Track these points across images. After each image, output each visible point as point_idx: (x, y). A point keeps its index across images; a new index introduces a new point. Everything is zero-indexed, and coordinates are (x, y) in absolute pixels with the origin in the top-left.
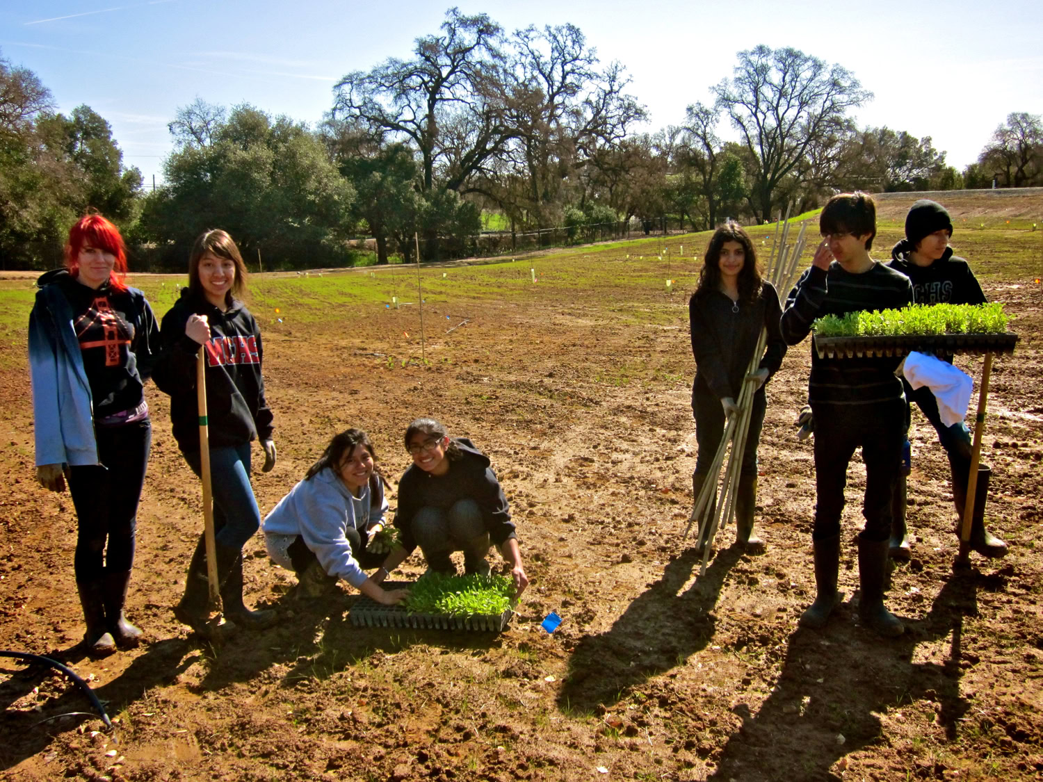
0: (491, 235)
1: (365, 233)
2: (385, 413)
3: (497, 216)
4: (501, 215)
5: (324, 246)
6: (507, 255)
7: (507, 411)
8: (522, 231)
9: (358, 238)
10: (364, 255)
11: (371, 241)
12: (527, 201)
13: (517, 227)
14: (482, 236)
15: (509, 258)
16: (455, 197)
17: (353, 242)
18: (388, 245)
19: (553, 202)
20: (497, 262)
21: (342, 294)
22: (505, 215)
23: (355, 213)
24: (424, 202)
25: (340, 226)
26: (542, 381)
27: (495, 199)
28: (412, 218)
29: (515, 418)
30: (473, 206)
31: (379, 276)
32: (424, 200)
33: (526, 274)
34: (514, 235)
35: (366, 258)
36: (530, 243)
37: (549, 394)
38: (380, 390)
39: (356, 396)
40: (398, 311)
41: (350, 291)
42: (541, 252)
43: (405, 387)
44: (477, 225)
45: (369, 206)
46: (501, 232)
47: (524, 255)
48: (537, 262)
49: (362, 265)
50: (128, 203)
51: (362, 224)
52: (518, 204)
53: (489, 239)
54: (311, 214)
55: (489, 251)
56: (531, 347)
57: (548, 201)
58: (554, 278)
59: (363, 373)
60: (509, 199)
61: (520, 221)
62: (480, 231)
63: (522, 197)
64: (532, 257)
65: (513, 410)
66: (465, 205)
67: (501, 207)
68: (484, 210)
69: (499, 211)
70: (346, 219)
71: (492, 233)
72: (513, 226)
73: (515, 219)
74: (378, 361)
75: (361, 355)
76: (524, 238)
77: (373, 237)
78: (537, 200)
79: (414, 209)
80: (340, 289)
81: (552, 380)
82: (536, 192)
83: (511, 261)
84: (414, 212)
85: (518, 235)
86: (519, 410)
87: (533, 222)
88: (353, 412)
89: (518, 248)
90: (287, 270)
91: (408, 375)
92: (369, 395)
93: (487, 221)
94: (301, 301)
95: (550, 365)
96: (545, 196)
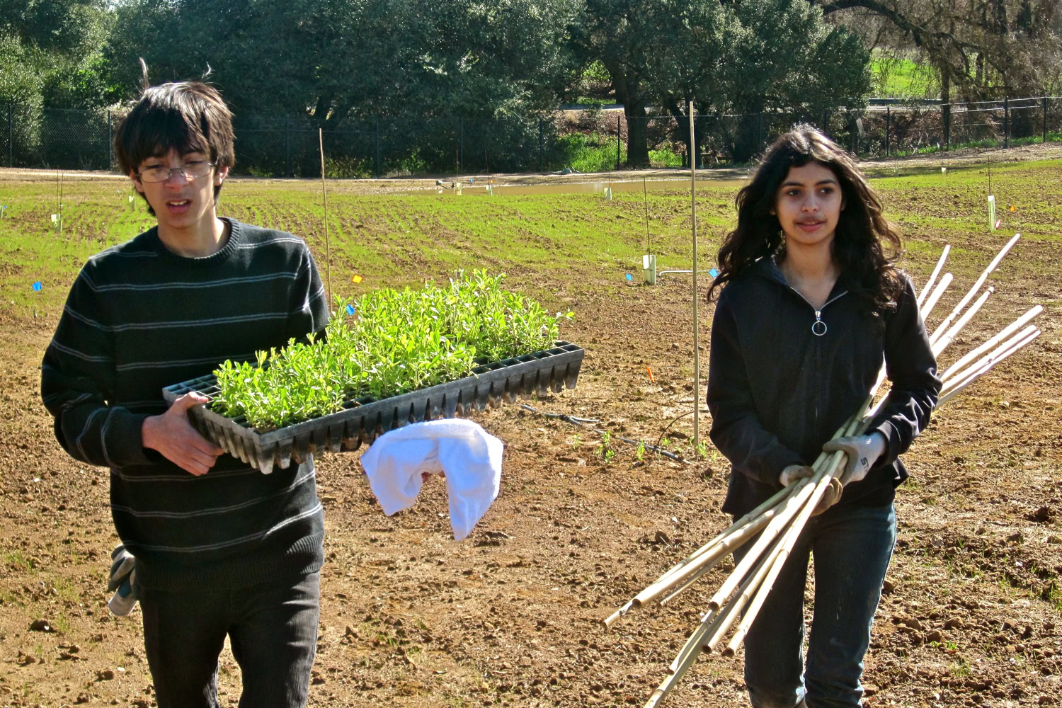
0: (892, 108)
1: (599, 93)
2: (561, 622)
3: (908, 64)
4: (918, 62)
5: (502, 122)
6: (928, 156)
7: (916, 642)
8: (967, 99)
9: (583, 106)
10: (594, 145)
11: (615, 113)
12: (980, 32)
13: (953, 90)
14: (870, 108)
15: (935, 163)
16: (811, 17)
17: (572, 114)
18: (652, 124)
19: (1041, 35)
20: (905, 173)
21: (528, 238)
22: (926, 60)
23: (579, 50)
24: (738, 29)
25: (542, 78)
26: (1017, 538)
27: (904, 25)
28: (709, 63)
29: (937, 665)
30: (852, 39)
31: (624, 197)
32: (738, 22)
33: (973, 205)
34: (946, 110)
35: (598, 153)
36: (984, 131)
37: (1041, 585)
38: (565, 535)
39: (494, 554)
40: (655, 291)
41: (549, 233)
42: (1009, 152)
43: (635, 531)
44: (861, 85)
45: (610, 33)
46: (914, 102)
47: (970, 159)
48: (1001, 176)
49: (591, 167)
50: (80, 15)
51: (592, 74)
52: (957, 36)
53: (887, 117)
54: (476, 46)
55: (884, 145)
56: (987, 418)
57: (1031, 33)
58: (1042, 218)
59: (530, 474)
60: (936, 26)
61: (961, 76)
62: (866, 97)
63: (969, 22)
64: (990, 163)
65: (936, 637)
66: (833, 37)
67: (919, 42)
68: (877, 49)
69: (914, 52)
70: (556, 60)
71: (895, 102)
72: (946, 86)
73: (949, 73)
74: (573, 440)
75: (536, 416)
76: (970, 117)
77: (618, 104)
78: (1004, 30)
79: (714, 41)
80: (526, 226)
81: (1047, 533)
82: (1002, 10)
83: (938, 170)
84: (713, 50)
85: (958, 110)
86: (953, 640)
87: (993, 79)
88: (474, 608)
89: (957, 141)
90: (417, 174)
91: (648, 490)
92: (528, 552)
93: (884, 73)
94: (427, 253)
95: (1039, 480)
96: (1022, 20)
